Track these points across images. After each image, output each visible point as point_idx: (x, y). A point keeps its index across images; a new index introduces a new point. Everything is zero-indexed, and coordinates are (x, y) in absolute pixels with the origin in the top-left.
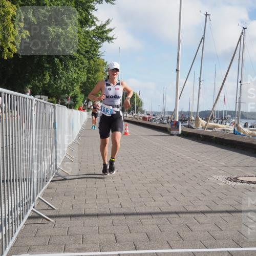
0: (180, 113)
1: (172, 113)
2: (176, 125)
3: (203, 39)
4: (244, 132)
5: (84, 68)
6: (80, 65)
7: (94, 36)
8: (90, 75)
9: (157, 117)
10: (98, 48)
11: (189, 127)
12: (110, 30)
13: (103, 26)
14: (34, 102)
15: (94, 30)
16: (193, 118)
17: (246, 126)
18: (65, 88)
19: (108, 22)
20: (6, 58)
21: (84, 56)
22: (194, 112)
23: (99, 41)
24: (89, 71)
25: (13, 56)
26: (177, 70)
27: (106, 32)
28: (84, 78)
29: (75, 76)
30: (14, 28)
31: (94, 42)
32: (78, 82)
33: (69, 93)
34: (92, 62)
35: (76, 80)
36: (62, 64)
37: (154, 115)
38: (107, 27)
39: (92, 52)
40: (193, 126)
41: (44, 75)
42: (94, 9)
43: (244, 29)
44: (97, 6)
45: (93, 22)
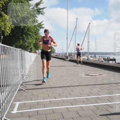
0: (69, 53)
1: (66, 53)
2: (67, 57)
3: (76, 27)
4: (90, 59)
5: (34, 38)
6: (33, 37)
7: (37, 27)
8: (36, 41)
9: (61, 55)
10: (39, 31)
11: (72, 58)
12: (43, 25)
13: (41, 23)
14: (18, 50)
15: (37, 25)
16: (73, 55)
17: (91, 57)
18: (28, 45)
19: (42, 22)
20: (6, 35)
21: (34, 34)
22: (73, 53)
23: (39, 28)
24: (36, 39)
25: (8, 34)
26: (67, 38)
27: (41, 25)
28: (34, 42)
29: (31, 41)
30: (9, 24)
31: (37, 29)
32: (32, 43)
33: (29, 47)
34: (37, 36)
35: (31, 43)
36: (26, 37)
37: (59, 54)
38: (42, 24)
39: (37, 33)
40: (73, 57)
41: (20, 41)
42: (37, 17)
43: (90, 23)
44: (38, 16)
45: (37, 22)
